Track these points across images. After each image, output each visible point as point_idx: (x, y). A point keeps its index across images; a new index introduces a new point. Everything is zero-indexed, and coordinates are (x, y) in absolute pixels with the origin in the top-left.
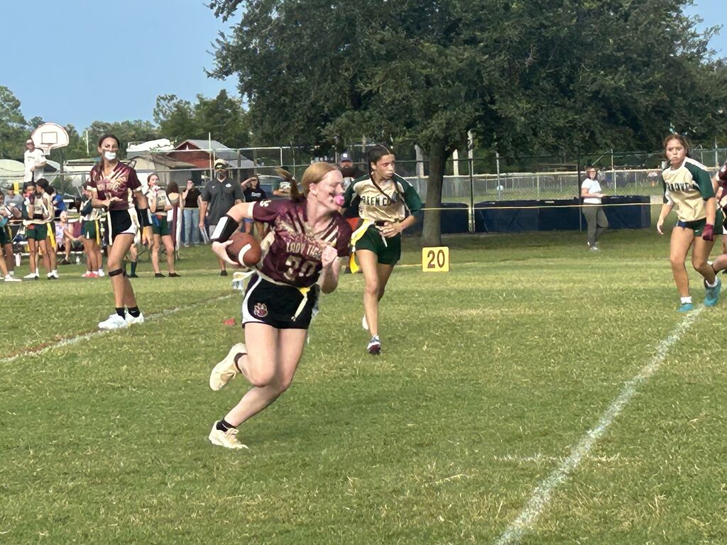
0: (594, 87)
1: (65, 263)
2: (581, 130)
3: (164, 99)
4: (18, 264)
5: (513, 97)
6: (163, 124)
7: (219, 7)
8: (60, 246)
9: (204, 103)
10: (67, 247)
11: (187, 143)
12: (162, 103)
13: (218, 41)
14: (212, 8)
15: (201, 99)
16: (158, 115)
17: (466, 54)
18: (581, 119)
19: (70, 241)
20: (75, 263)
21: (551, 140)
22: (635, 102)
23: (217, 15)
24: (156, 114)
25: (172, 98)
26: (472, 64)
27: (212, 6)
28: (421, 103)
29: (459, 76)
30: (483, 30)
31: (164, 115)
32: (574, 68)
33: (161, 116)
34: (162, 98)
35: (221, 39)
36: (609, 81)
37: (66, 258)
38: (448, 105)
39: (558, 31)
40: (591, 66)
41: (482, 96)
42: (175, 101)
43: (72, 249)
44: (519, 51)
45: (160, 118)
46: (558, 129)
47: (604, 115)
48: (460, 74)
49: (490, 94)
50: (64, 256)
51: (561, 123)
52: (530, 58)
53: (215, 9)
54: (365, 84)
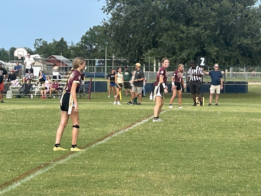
0: (239, 43)
1: (49, 98)
2: (234, 58)
3: (38, 40)
4: (32, 97)
5: (211, 46)
6: (37, 49)
7: (105, 10)
8: (48, 92)
9: (55, 42)
10: (50, 92)
11: (52, 56)
12: (37, 41)
13: (102, 21)
14: (102, 10)
15: (54, 41)
16: (35, 46)
17: (197, 30)
18: (234, 54)
19: (52, 90)
20: (53, 98)
21: (223, 61)
22: (253, 48)
23: (104, 12)
24: (35, 45)
25: (41, 40)
26: (198, 33)
27: (102, 9)
28: (179, 47)
29: (193, 37)
30: (202, 22)
31: (38, 46)
32: (232, 36)
33: (37, 46)
34: (37, 40)
35: (104, 21)
36: (245, 41)
37: (50, 96)
38: (188, 48)
39: (228, 23)
40: (238, 36)
41: (200, 45)
42: (42, 41)
43: (52, 93)
44: (214, 29)
45: (36, 47)
46: (226, 57)
47: (241, 53)
48: (194, 37)
49: (203, 44)
50: (49, 95)
51: (227, 55)
52: (218, 32)
53: (104, 10)
54: (160, 39)
